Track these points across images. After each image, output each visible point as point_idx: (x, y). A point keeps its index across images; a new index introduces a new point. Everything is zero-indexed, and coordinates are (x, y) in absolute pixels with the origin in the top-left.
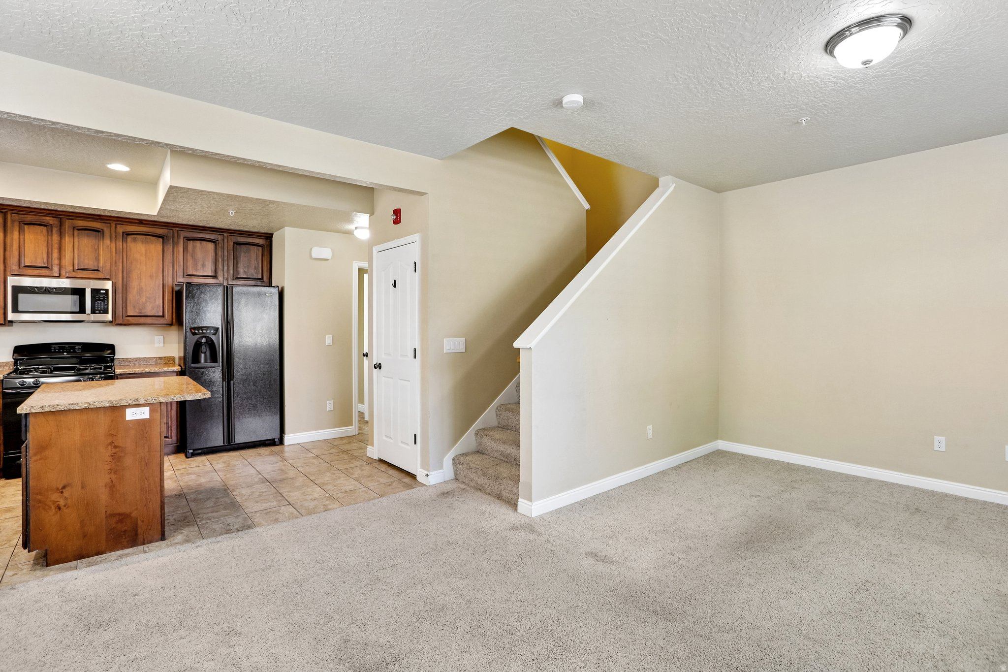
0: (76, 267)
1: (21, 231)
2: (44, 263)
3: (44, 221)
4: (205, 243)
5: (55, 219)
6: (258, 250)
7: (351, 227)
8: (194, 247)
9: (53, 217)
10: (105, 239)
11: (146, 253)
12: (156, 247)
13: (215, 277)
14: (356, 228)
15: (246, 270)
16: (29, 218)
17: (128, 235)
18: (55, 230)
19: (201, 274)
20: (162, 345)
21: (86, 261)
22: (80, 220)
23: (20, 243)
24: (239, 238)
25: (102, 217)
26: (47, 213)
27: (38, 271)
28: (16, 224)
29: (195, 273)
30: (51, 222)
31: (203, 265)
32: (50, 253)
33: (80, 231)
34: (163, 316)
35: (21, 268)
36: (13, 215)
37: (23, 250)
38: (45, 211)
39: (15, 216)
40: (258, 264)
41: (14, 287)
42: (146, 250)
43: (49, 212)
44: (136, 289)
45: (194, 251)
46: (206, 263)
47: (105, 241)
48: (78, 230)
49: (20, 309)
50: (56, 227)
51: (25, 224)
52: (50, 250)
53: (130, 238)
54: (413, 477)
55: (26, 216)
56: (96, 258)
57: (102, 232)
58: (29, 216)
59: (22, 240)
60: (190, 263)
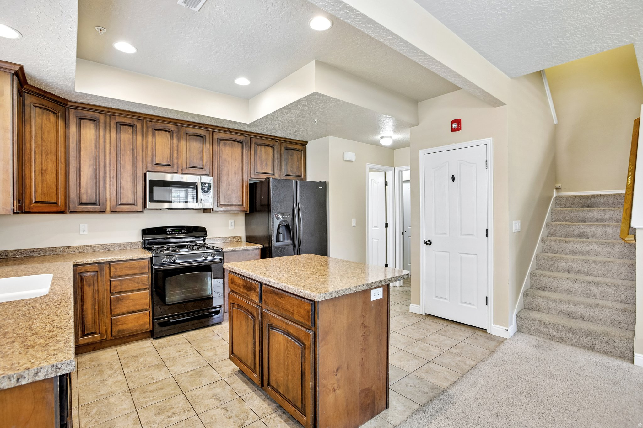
0: (188, 166)
1: (153, 135)
2: (168, 162)
3: (168, 128)
4: (267, 148)
5: (175, 126)
6: (299, 154)
7: (378, 137)
8: (261, 151)
9: (174, 125)
10: (206, 143)
11: (232, 155)
12: (237, 150)
13: (273, 174)
14: (381, 138)
15: (292, 169)
16: (159, 125)
17: (220, 140)
18: (175, 135)
19: (265, 172)
20: (233, 227)
21: (195, 161)
22: (190, 127)
23: (152, 145)
24: (287, 144)
25: (205, 126)
26: (170, 122)
27: (164, 168)
28: (150, 130)
29: (261, 171)
30: (173, 129)
31: (266, 165)
32: (172, 154)
33: (191, 137)
34: (242, 205)
35: (153, 165)
36: (148, 122)
37: (154, 151)
38: (169, 120)
39: (149, 123)
40: (299, 165)
41: (151, 181)
42: (232, 152)
43: (172, 121)
44: (226, 183)
45: (261, 154)
46: (268, 163)
47: (206, 145)
48: (190, 135)
49: (155, 199)
50: (176, 133)
51: (156, 130)
52: (172, 151)
53: (222, 142)
54: (485, 331)
55: (156, 123)
56: (201, 158)
57: (204, 138)
58: (158, 124)
59: (154, 143)
60: (258, 163)
